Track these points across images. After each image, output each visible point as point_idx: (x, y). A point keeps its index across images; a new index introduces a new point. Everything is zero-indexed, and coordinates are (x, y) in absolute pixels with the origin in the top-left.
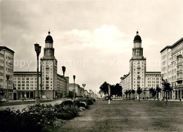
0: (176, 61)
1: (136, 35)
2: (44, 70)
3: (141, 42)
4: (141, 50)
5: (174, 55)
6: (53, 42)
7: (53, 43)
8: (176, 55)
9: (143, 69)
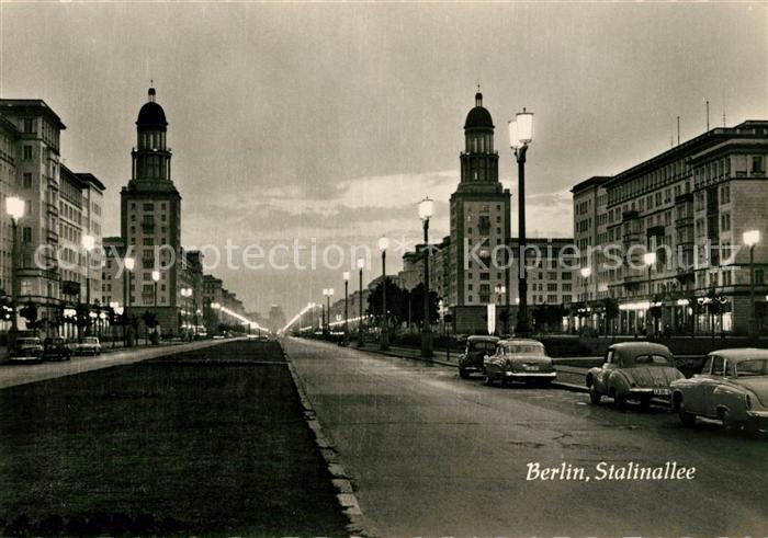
0: (623, 227)
1: (474, 106)
2: (137, 229)
3: (492, 133)
4: (491, 159)
5: (614, 209)
6: (168, 127)
7: (165, 130)
8: (622, 211)
9: (499, 229)
